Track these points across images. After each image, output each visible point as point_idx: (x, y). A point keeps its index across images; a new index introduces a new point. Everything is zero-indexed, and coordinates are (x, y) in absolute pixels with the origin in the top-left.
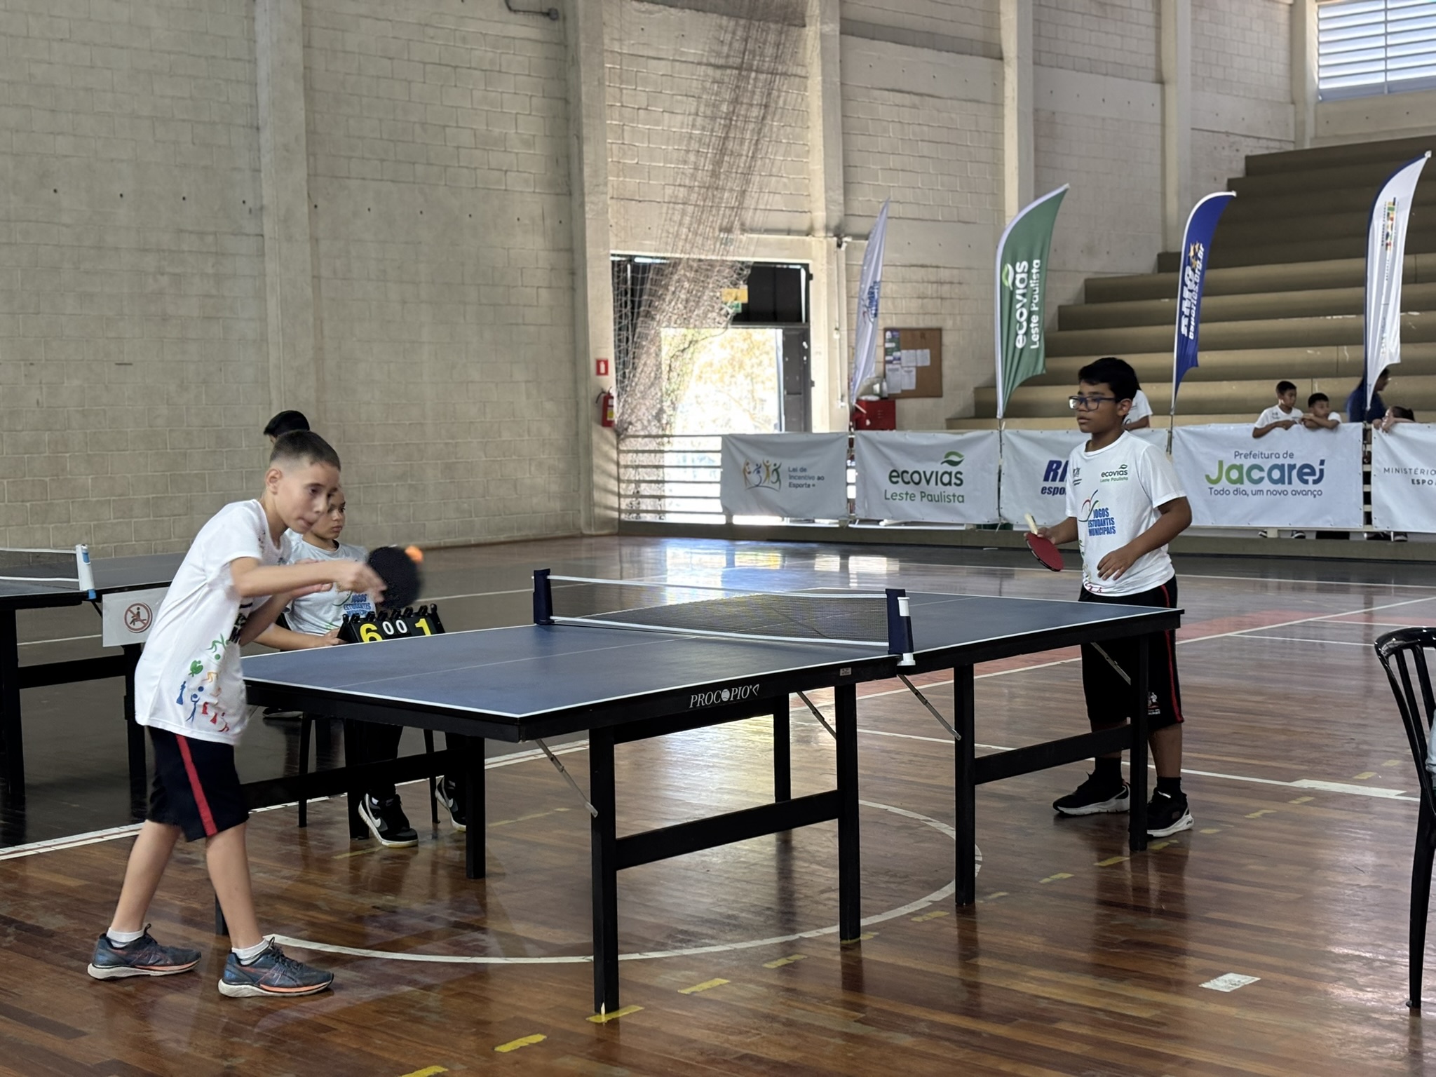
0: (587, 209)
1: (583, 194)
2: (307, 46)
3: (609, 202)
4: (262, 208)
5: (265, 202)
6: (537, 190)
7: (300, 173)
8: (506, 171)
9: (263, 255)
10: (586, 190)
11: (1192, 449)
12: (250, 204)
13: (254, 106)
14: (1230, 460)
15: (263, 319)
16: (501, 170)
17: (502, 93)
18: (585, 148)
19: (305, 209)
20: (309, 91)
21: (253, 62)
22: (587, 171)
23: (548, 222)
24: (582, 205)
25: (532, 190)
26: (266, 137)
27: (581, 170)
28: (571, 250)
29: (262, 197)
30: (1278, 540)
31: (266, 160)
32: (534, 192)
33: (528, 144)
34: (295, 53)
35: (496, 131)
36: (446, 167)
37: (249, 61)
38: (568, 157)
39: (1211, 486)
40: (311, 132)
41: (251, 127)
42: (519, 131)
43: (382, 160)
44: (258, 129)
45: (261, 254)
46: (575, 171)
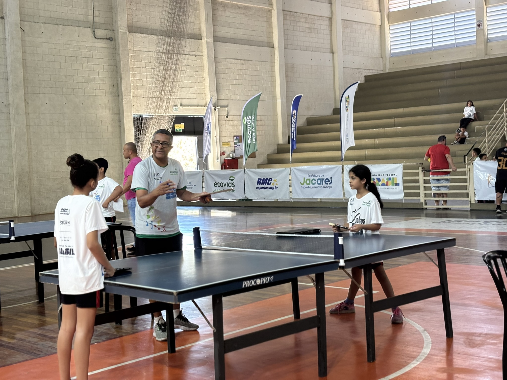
0: (124, 101)
1: (122, 96)
2: (24, 53)
3: (132, 98)
4: (9, 104)
5: (10, 102)
6: (106, 95)
7: (22, 92)
8: (95, 90)
9: (10, 119)
10: (123, 95)
11: (296, 174)
12: (5, 103)
13: (6, 72)
14: (307, 177)
15: (10, 140)
16: (94, 89)
17: (93, 64)
18: (122, 81)
19: (24, 104)
20: (25, 66)
21: (6, 58)
22: (123, 88)
23: (111, 105)
24: (122, 99)
25: (105, 95)
26: (10, 82)
27: (121, 88)
28: (119, 114)
29: (9, 101)
30: (321, 202)
31: (10, 89)
32: (105, 96)
33: (103, 80)
34: (20, 55)
35: (91, 77)
36: (74, 89)
37: (4, 58)
38: (117, 84)
39: (302, 185)
40: (26, 80)
41: (5, 79)
42: (99, 76)
43: (51, 88)
44: (8, 79)
45: (9, 119)
46: (120, 88)
